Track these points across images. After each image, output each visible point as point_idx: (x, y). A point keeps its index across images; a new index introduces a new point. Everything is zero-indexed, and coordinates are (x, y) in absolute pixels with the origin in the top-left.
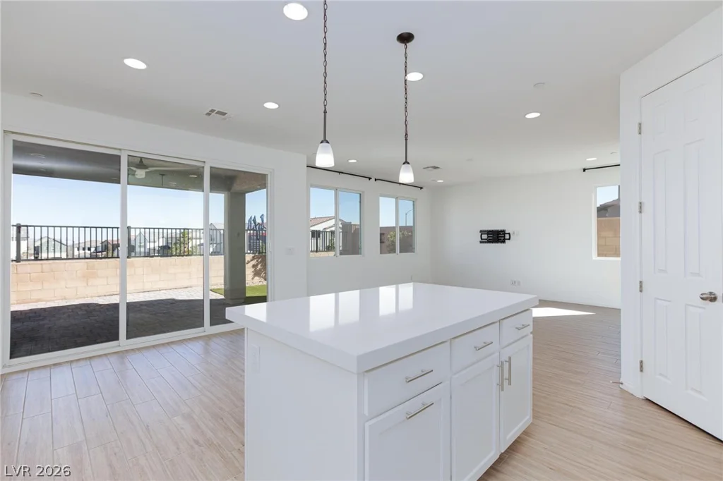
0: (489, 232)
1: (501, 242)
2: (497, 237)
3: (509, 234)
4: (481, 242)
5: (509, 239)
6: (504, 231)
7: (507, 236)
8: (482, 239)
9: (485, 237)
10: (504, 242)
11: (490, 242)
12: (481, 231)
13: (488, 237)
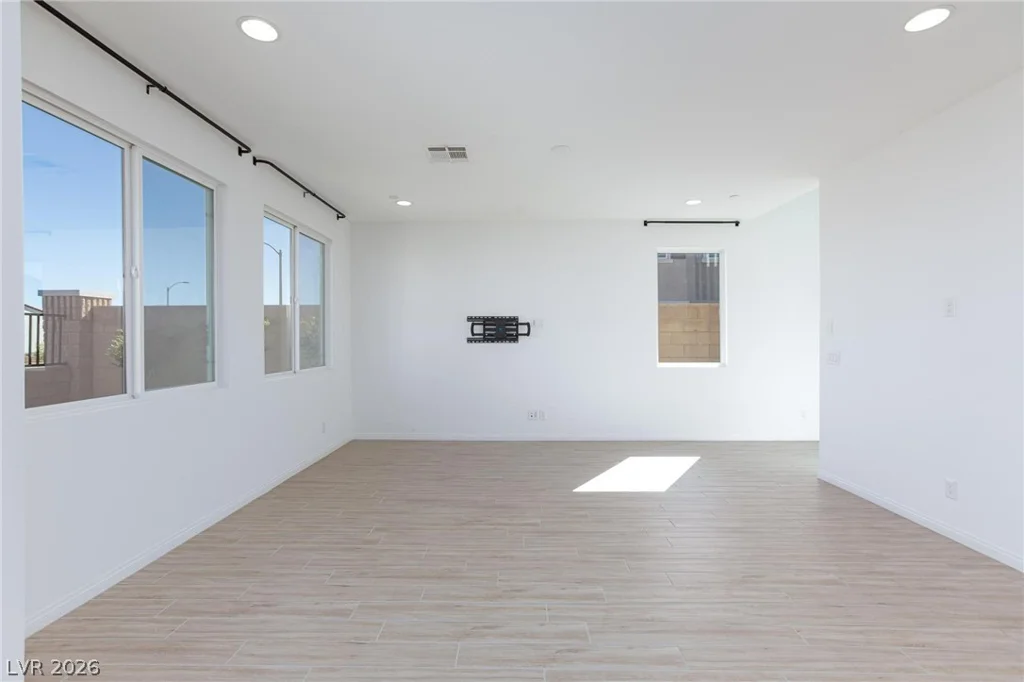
0: (486, 321)
1: (510, 341)
2: (500, 330)
3: (528, 324)
4: (470, 340)
5: (528, 334)
6: (515, 319)
7: (523, 329)
8: (473, 334)
9: (479, 329)
10: (514, 339)
11: (488, 340)
12: (470, 319)
13: (485, 330)
